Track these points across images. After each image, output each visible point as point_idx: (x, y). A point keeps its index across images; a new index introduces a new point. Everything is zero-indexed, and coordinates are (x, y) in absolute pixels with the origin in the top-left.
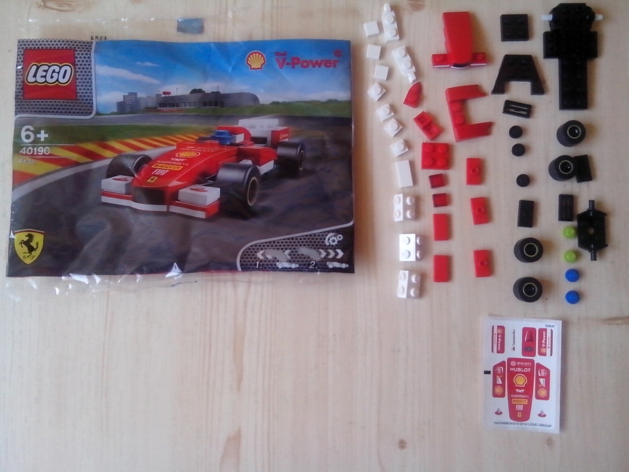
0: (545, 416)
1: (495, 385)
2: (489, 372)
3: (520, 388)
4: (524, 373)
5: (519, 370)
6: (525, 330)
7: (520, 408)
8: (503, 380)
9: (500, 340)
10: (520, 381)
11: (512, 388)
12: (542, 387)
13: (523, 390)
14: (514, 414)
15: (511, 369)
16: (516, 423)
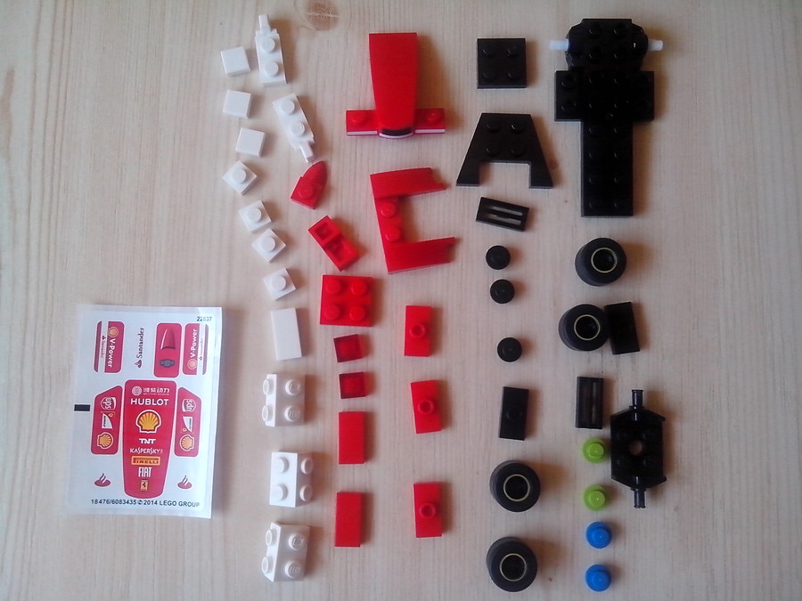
0: (189, 486)
1: (97, 429)
2: (86, 408)
3: (147, 436)
4: (156, 408)
5: (148, 402)
6: (162, 328)
7: (145, 472)
8: (115, 422)
9: (113, 347)
10: (149, 422)
11: (133, 438)
12: (188, 432)
13: (153, 440)
14: (133, 485)
15: (132, 401)
16: (137, 500)
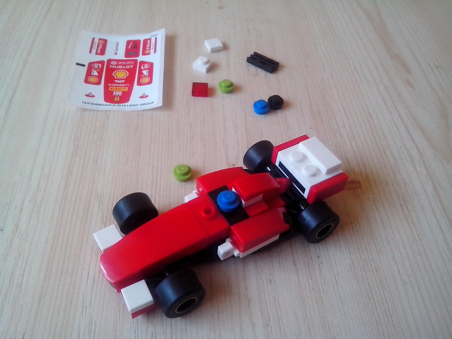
0: (147, 96)
1: (89, 74)
2: (84, 65)
3: (120, 80)
4: (126, 69)
5: (120, 67)
7: (118, 94)
8: (100, 74)
9: (101, 47)
10: (121, 75)
11: (110, 80)
12: (145, 76)
13: (123, 81)
14: (109, 97)
15: (111, 66)
16: (112, 104)
